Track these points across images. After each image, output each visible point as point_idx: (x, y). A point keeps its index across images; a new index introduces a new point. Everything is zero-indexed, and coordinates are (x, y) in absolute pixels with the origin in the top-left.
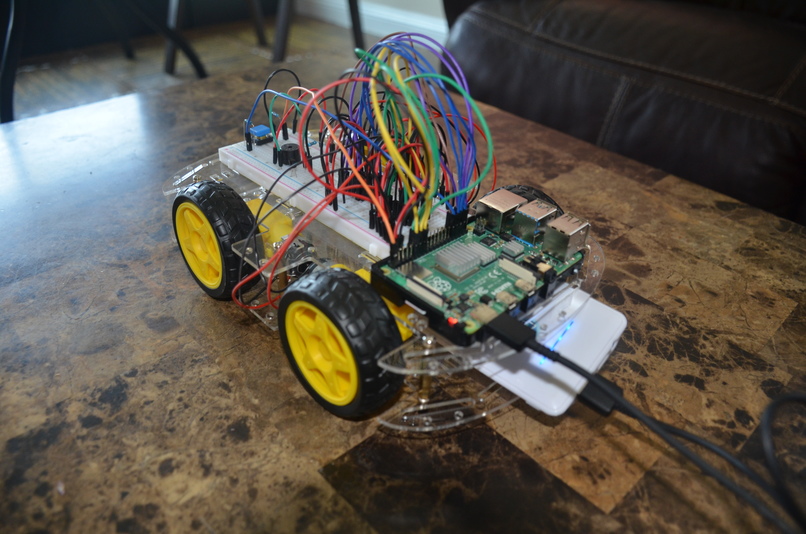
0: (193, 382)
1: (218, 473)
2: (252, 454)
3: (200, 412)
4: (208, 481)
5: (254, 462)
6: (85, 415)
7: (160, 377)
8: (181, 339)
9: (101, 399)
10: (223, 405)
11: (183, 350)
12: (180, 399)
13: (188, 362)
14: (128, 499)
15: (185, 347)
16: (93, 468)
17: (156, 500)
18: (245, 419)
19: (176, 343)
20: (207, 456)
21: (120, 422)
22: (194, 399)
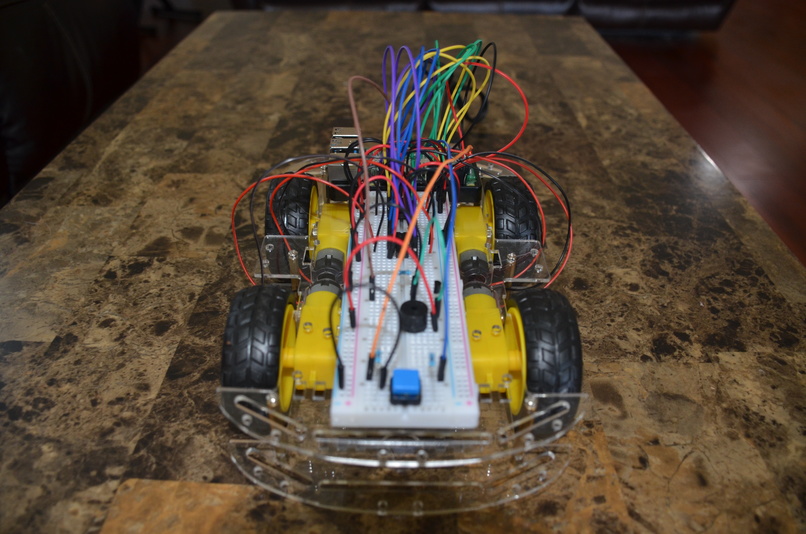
0: (598, 328)
1: (604, 272)
2: (579, 271)
3: (601, 307)
4: (611, 271)
5: (580, 267)
6: (687, 343)
7: (623, 344)
8: (595, 369)
9: (675, 350)
10: (583, 303)
11: (597, 358)
12: (612, 321)
13: (596, 345)
14: (660, 283)
15: (594, 359)
16: (682, 308)
17: (644, 276)
18: (572, 289)
19: (600, 367)
20: (606, 281)
21: (660, 327)
22: (602, 316)
